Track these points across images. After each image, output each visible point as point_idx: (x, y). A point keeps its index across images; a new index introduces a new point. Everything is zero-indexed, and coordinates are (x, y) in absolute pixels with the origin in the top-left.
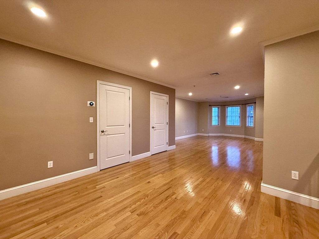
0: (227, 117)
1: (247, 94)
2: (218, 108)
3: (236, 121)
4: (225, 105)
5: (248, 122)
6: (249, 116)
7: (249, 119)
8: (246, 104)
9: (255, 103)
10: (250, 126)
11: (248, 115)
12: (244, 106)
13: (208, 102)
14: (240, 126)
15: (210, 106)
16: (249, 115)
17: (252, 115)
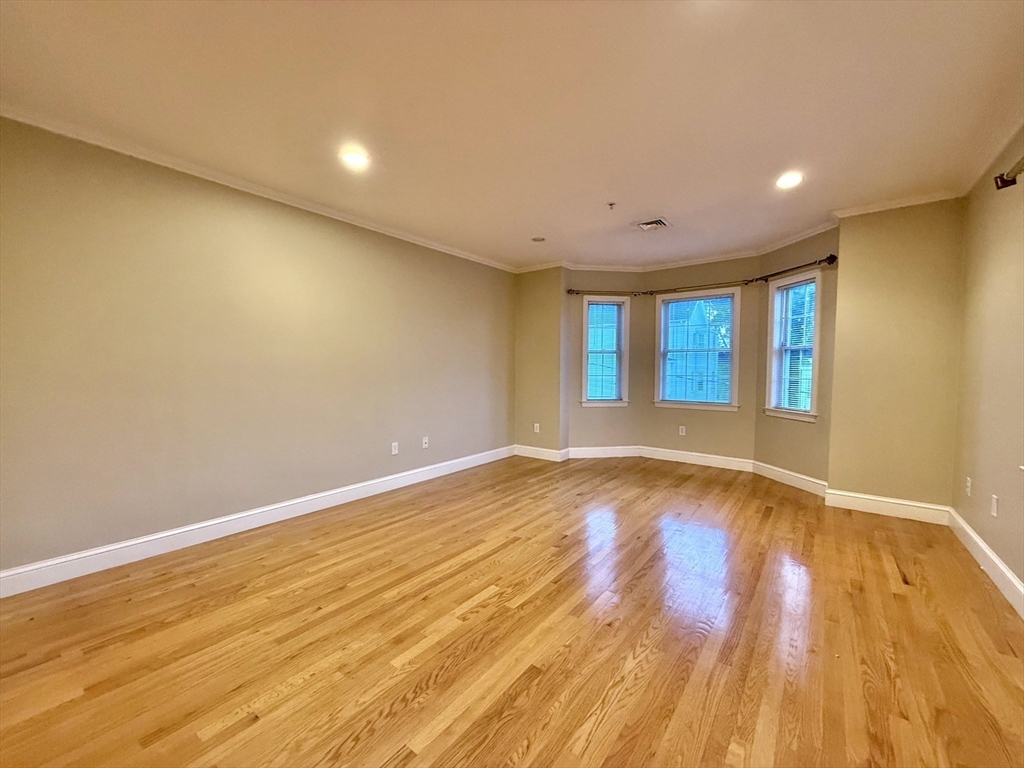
0: (665, 355)
1: (790, 180)
2: (619, 306)
3: (710, 379)
4: (652, 293)
5: (780, 382)
6: (782, 350)
7: (781, 365)
8: (766, 279)
9: (832, 259)
10: (785, 404)
11: (776, 344)
12: (753, 290)
13: (559, 268)
14: (729, 405)
15: (570, 292)
16: (783, 345)
17: (804, 344)
